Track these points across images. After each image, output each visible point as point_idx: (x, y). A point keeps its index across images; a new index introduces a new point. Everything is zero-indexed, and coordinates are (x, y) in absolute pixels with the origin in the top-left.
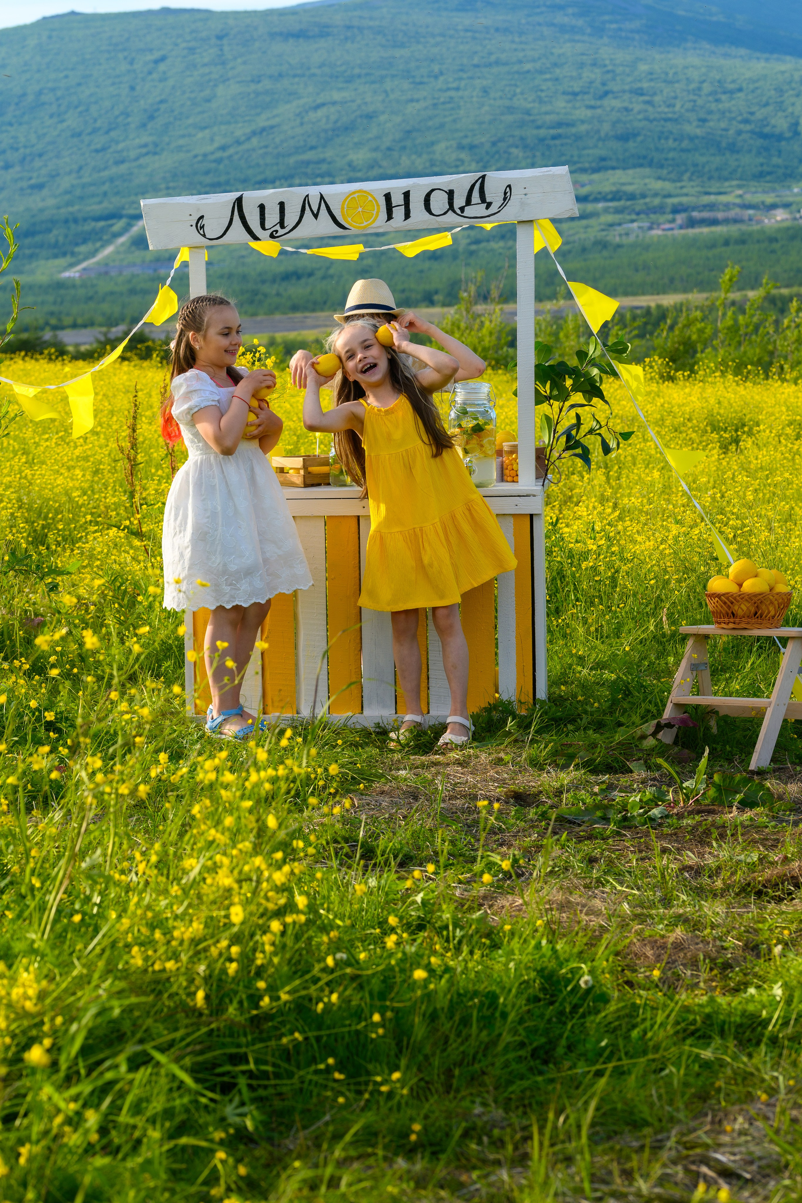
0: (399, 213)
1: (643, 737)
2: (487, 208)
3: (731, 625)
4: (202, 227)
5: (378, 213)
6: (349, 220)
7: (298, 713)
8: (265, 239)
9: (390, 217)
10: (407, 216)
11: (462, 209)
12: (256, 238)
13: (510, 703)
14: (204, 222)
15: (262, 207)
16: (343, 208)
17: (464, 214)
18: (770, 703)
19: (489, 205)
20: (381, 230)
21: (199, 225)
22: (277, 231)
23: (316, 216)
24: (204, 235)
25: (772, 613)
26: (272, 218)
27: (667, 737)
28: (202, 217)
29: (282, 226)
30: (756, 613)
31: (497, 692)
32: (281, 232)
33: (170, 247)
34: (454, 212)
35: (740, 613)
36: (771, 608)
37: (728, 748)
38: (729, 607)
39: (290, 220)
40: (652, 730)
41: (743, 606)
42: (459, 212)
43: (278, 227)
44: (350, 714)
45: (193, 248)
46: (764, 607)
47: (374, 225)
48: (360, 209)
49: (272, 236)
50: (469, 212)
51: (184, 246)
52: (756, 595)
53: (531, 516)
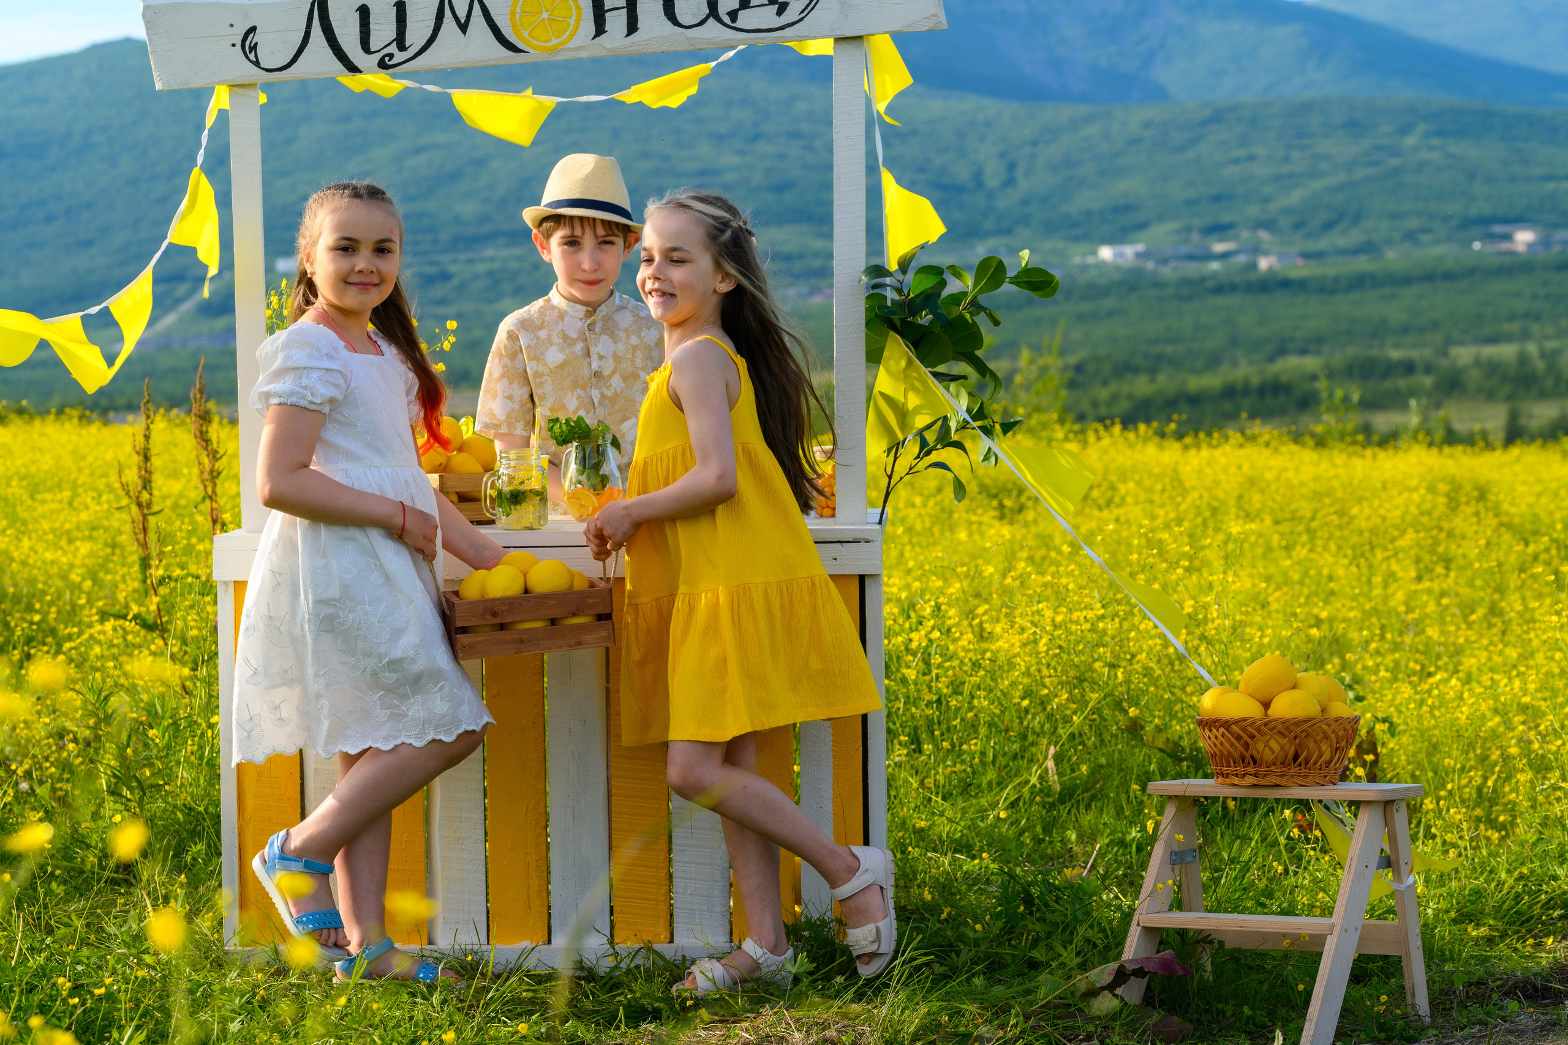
0: (616, 22)
1: (1092, 993)
2: (780, 13)
3: (1250, 780)
4: (254, 48)
5: (578, 21)
6: (525, 34)
7: (430, 943)
8: (370, 71)
9: (600, 29)
10: (632, 27)
11: (733, 15)
12: (353, 69)
13: (824, 923)
14: (258, 38)
15: (364, 12)
16: (513, 13)
17: (737, 25)
18: (1332, 928)
19: (782, 9)
20: (584, 54)
21: (248, 45)
22: (391, 56)
23: (463, 27)
24: (257, 63)
25: (1327, 756)
26: (383, 31)
27: (1133, 992)
28: (253, 29)
29: (402, 47)
30: (1296, 757)
31: (798, 901)
32: (399, 57)
33: (195, 84)
34: (719, 20)
35: (1268, 756)
36: (1324, 747)
37: (1246, 1010)
38: (1246, 746)
39: (416, 35)
40: (1107, 979)
41: (1273, 744)
42: (727, 20)
43: (392, 48)
44: (526, 944)
45: (236, 87)
46: (1312, 745)
47: (571, 45)
48: (545, 15)
49: (382, 65)
50: (746, 19)
51: (221, 83)
52: (1297, 723)
53: (862, 579)
